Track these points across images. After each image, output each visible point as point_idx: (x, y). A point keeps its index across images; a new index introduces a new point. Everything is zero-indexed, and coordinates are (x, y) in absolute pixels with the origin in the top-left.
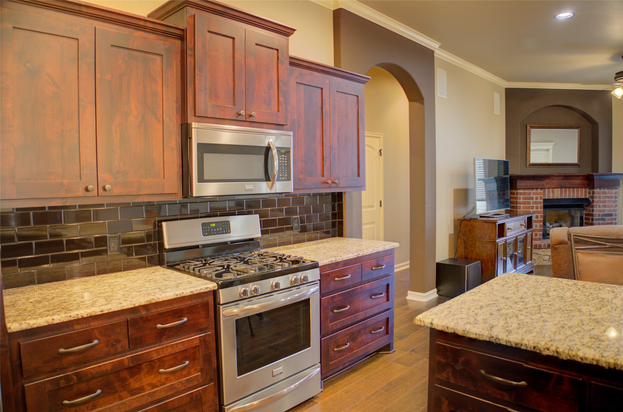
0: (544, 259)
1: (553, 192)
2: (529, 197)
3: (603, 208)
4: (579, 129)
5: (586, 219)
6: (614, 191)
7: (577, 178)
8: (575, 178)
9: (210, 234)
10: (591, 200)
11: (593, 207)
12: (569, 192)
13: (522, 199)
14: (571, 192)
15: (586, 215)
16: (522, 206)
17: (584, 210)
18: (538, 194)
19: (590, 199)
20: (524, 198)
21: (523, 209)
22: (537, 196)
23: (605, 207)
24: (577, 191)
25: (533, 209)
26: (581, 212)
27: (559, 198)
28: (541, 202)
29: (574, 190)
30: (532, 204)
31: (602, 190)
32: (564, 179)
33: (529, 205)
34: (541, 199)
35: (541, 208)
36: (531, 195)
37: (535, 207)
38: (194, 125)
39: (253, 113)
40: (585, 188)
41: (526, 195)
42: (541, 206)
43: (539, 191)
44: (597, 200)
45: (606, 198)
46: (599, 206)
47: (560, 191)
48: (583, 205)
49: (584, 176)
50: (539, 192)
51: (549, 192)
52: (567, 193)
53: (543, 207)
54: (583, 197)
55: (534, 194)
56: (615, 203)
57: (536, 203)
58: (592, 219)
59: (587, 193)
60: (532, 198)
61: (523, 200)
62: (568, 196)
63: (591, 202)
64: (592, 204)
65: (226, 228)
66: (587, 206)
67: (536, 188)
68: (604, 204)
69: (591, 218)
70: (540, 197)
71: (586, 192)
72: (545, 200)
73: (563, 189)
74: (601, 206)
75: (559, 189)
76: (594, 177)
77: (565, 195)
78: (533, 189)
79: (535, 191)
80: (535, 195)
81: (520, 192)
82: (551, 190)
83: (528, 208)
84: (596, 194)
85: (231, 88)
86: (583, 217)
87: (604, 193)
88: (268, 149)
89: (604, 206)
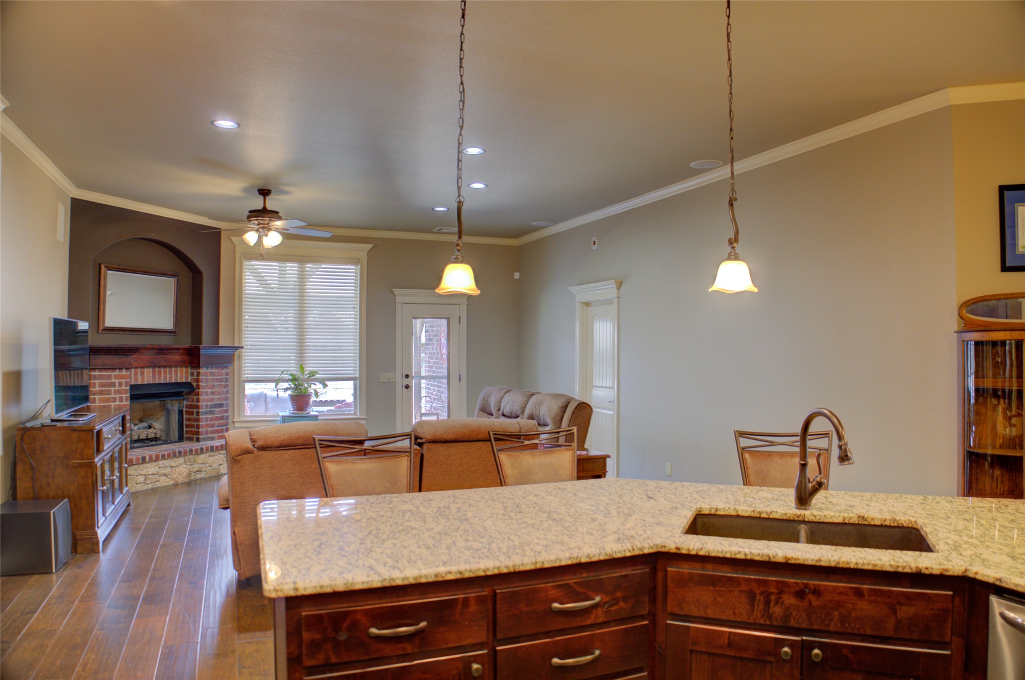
0: (138, 482)
1: (142, 374)
2: (109, 383)
3: (212, 397)
4: (176, 278)
5: (188, 413)
6: (224, 371)
7: (176, 351)
8: (173, 351)
10: (195, 384)
11: (198, 394)
12: (165, 373)
13: (97, 386)
14: (168, 373)
15: (187, 407)
16: (97, 397)
17: (183, 400)
18: (122, 377)
19: (193, 384)
20: (101, 385)
21: (99, 403)
22: (121, 380)
23: (214, 395)
24: (175, 371)
25: (115, 401)
26: (179, 403)
27: (151, 382)
28: (127, 390)
29: (172, 371)
30: (113, 394)
31: (210, 370)
32: (157, 354)
33: (109, 396)
34: (126, 386)
35: (126, 401)
36: (111, 379)
37: (118, 399)
40: (186, 367)
41: (105, 379)
42: (126, 397)
43: (124, 372)
44: (203, 384)
45: (214, 381)
46: (207, 394)
47: (153, 372)
48: (182, 392)
49: (184, 349)
50: (125, 375)
51: (136, 374)
52: (162, 374)
53: (129, 398)
54: (184, 380)
55: (116, 377)
56: (225, 388)
57: (119, 392)
58: (198, 413)
59: (188, 374)
60: (113, 385)
61: (99, 387)
62: (164, 379)
63: (195, 387)
64: (196, 390)
66: (189, 393)
67: (119, 369)
68: (213, 390)
69: (195, 411)
70: (126, 382)
71: (187, 372)
72: (132, 386)
73: (157, 369)
74: (209, 393)
75: (151, 369)
76: (199, 351)
77: (159, 379)
78: (114, 369)
79: (117, 372)
80: (117, 379)
81: (95, 375)
82: (139, 370)
83: (108, 400)
84: (202, 376)
86: (182, 410)
87: (212, 374)
89: (213, 393)
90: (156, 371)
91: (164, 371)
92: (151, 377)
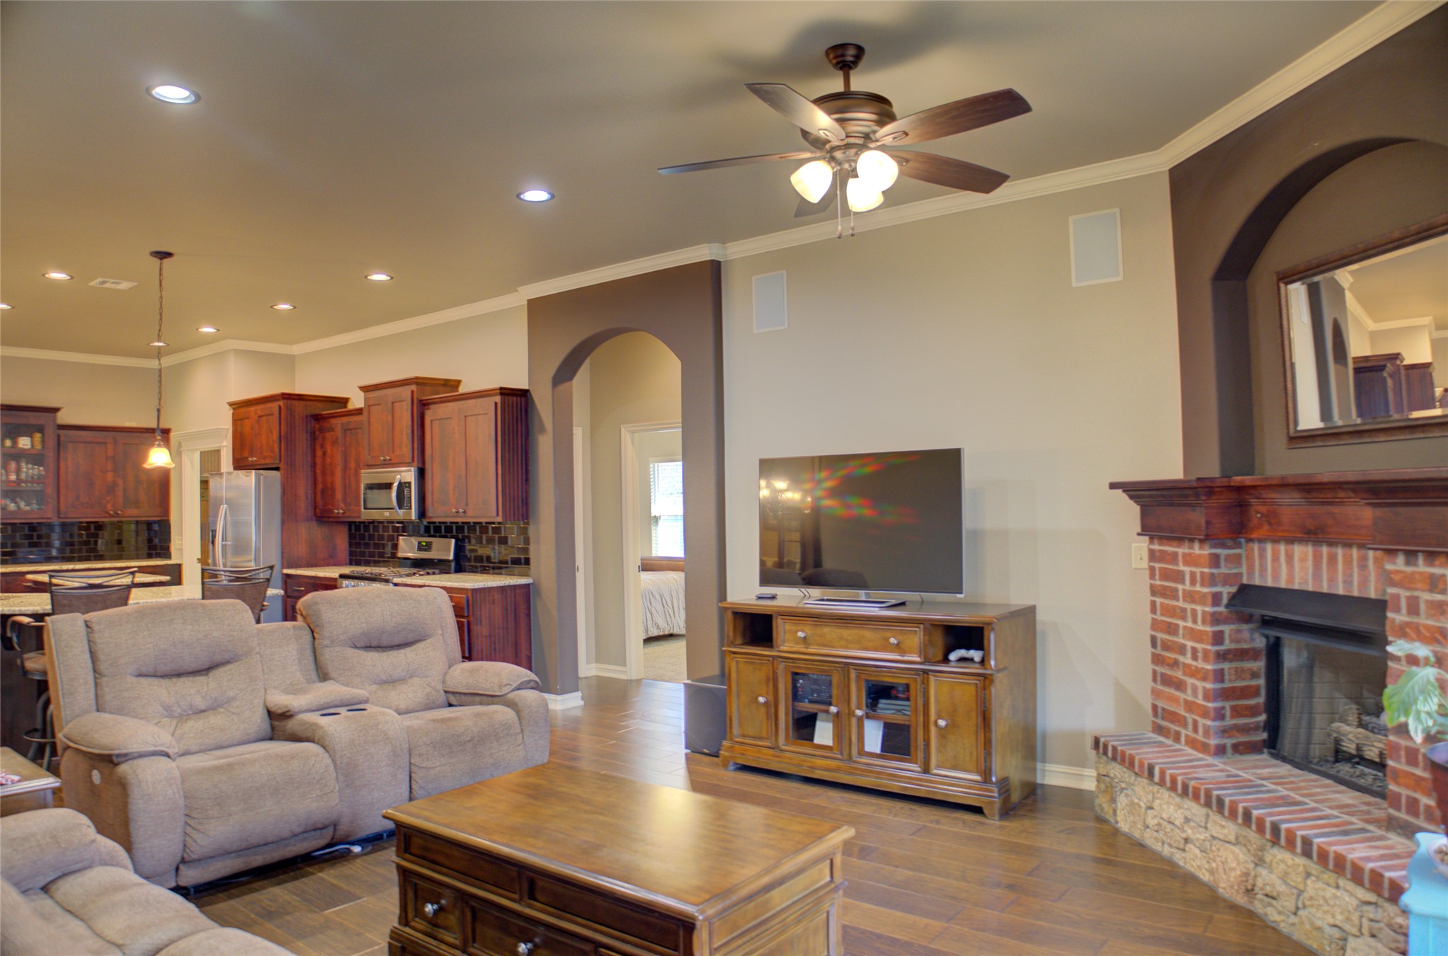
2: (1173, 570)
28: (1205, 595)
30: (1181, 598)
31: (1422, 567)
33: (1175, 603)
34: (1203, 584)
35: (1203, 622)
36: (1178, 564)
42: (1204, 613)
43: (1197, 549)
47: (1315, 556)
51: (1275, 557)
67: (1189, 539)
73: (1324, 548)
75: (1309, 548)
77: (1331, 580)
79: (1186, 548)
81: (1154, 551)
84: (1395, 585)
87: (1432, 584)
90: (1321, 556)
91: (1344, 556)
92: (1310, 571)
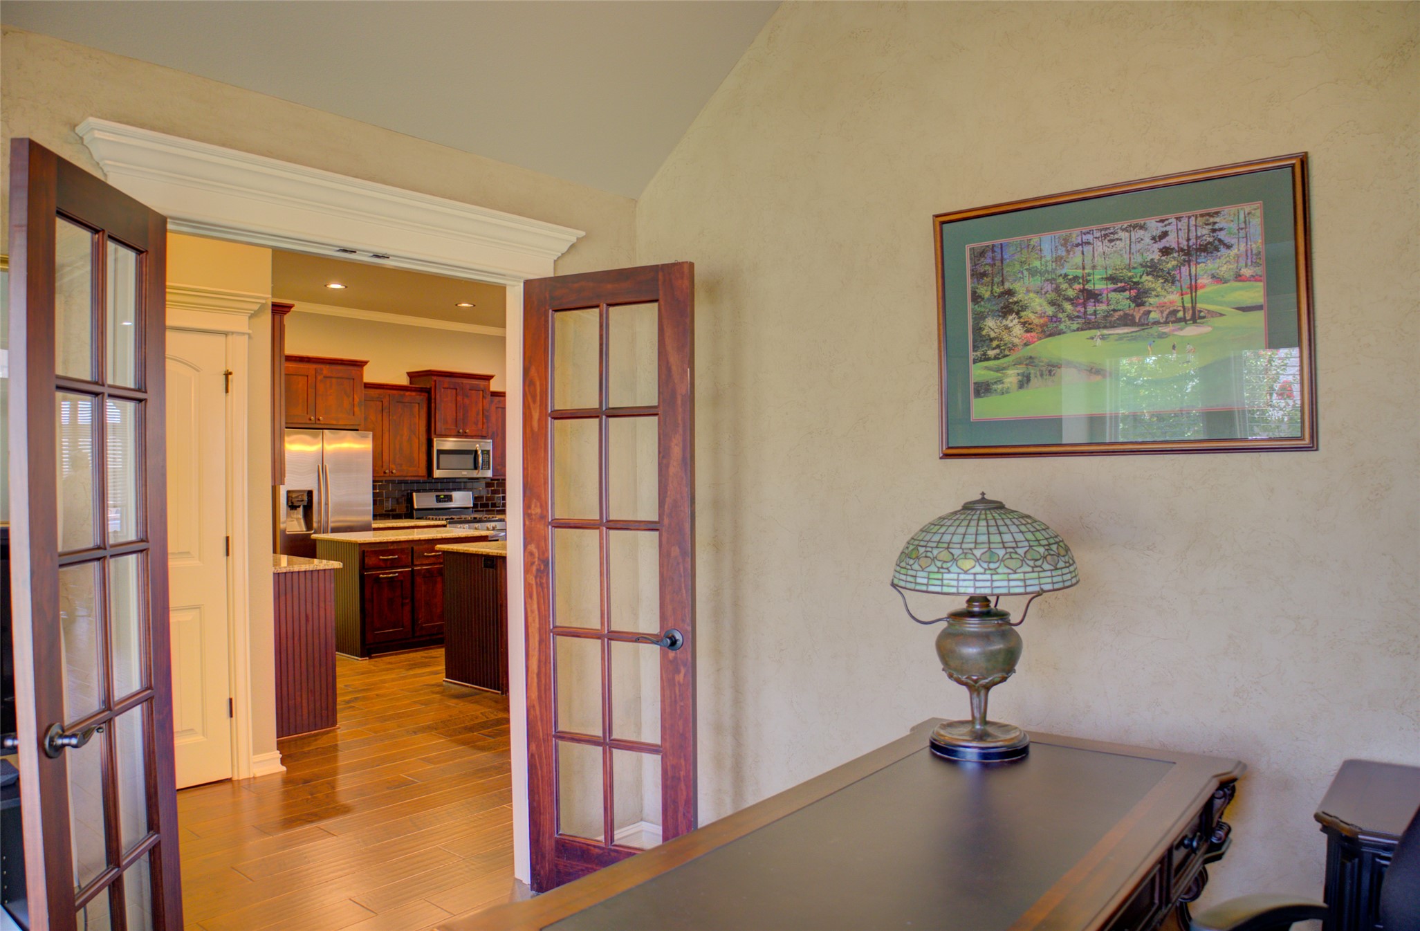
9: (440, 502)
38: (435, 439)
39: (467, 431)
65: (449, 499)
85: (455, 417)
88: (476, 451)
